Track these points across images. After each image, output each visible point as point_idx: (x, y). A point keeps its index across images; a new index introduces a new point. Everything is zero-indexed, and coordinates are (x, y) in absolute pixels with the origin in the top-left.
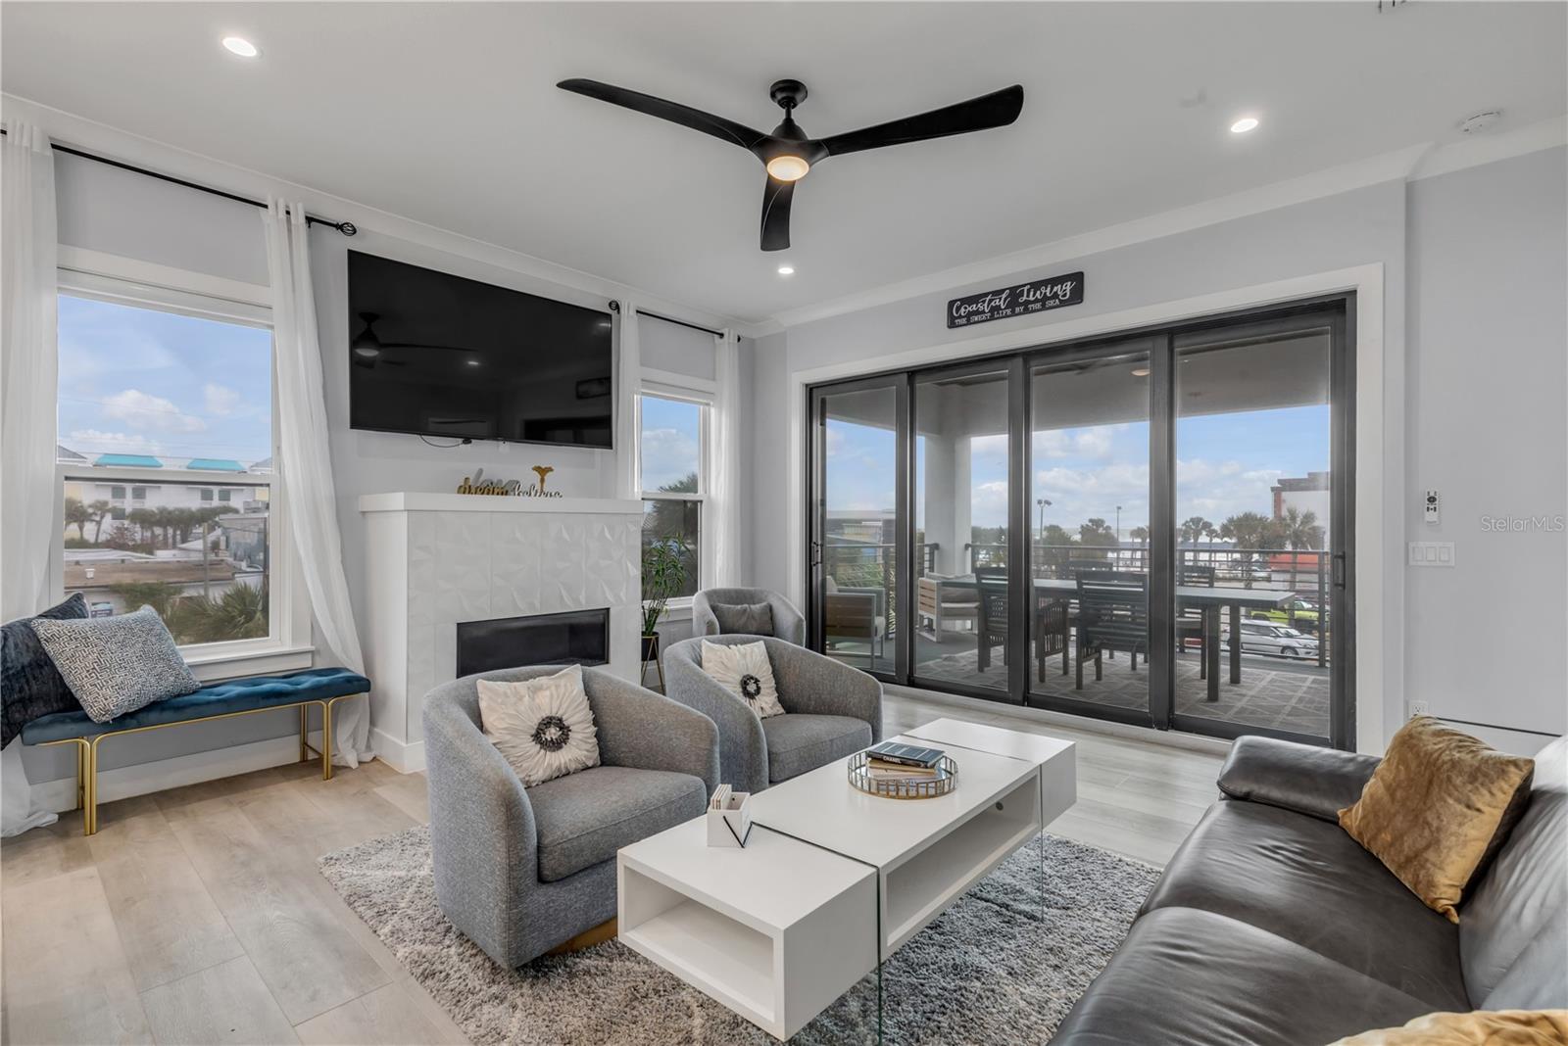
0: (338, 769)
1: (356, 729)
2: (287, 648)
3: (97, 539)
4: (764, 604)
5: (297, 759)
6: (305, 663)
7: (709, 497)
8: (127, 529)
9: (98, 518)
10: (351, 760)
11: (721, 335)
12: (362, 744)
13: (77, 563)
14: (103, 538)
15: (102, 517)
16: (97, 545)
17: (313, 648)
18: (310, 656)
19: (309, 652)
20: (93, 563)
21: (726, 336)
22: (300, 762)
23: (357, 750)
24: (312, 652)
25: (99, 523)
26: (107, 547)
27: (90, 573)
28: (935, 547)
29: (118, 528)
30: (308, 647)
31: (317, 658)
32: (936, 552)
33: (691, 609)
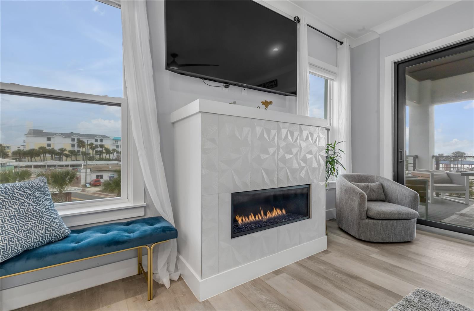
0: (158, 285)
1: (169, 258)
2: (130, 204)
3: (113, 158)
4: (377, 183)
5: (136, 272)
6: (140, 213)
7: (333, 127)
8: (119, 156)
9: (113, 153)
10: (165, 281)
11: (341, 43)
12: (172, 268)
13: (108, 164)
14: (114, 158)
15: (114, 153)
16: (113, 160)
17: (145, 204)
18: (143, 209)
19: (144, 206)
20: (111, 164)
21: (345, 44)
22: (138, 274)
23: (169, 272)
24: (145, 207)
25: (113, 154)
26: (115, 161)
27: (110, 167)
28: (416, 157)
29: (117, 156)
30: (142, 203)
31: (148, 211)
32: (417, 159)
33: (335, 183)
